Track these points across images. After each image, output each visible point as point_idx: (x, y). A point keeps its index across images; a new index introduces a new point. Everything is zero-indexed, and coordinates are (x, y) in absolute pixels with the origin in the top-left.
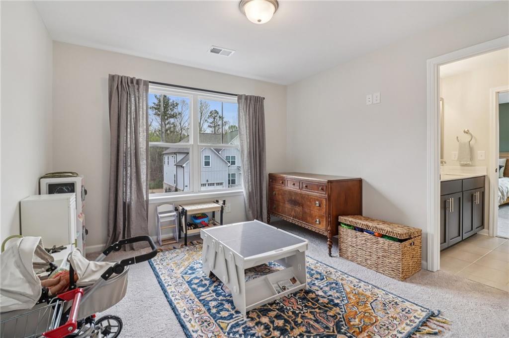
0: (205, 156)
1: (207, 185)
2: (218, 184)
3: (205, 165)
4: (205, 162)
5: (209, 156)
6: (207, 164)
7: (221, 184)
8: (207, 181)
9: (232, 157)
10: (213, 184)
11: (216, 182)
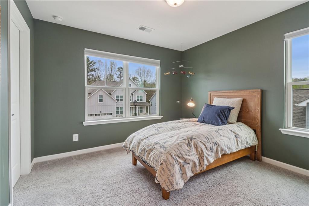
0: (99, 96)
1: (101, 115)
2: (108, 114)
3: (99, 102)
4: (99, 99)
5: (102, 96)
6: (101, 100)
7: (111, 114)
8: (101, 112)
9: (120, 96)
10: (105, 114)
11: (108, 113)
